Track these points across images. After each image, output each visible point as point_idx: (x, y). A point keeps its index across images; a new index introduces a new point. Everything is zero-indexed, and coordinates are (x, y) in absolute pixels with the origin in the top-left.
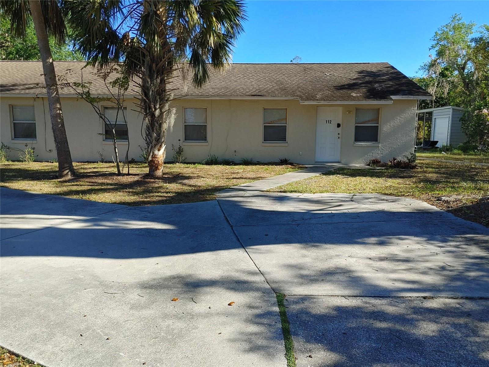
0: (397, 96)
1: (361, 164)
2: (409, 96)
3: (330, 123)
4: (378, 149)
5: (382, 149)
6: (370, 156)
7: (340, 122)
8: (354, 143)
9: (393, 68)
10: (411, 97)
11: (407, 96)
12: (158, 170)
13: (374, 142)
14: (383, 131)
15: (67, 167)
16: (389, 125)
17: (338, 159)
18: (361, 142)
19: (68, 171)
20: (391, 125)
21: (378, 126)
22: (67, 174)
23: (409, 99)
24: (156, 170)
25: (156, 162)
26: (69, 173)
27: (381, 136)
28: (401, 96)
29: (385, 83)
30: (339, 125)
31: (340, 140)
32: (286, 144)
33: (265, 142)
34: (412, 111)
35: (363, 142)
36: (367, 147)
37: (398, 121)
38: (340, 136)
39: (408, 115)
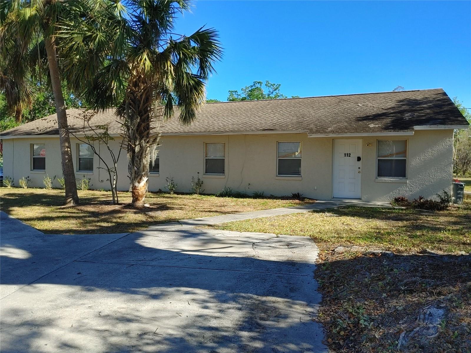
0: (424, 126)
1: (385, 201)
2: (439, 126)
3: (349, 156)
4: (406, 186)
5: (411, 186)
6: (396, 193)
7: (360, 156)
8: (376, 178)
9: (445, 94)
10: (441, 127)
11: (436, 126)
12: (138, 201)
13: (401, 178)
14: (411, 165)
15: (70, 196)
16: (418, 159)
17: (359, 195)
18: (385, 177)
19: (71, 199)
20: (421, 159)
21: (406, 160)
22: (70, 202)
23: (439, 128)
24: (137, 201)
25: (136, 193)
26: (72, 201)
27: (409, 171)
28: (429, 126)
29: (419, 112)
30: (359, 159)
31: (360, 174)
32: (300, 178)
33: (279, 175)
34: (447, 143)
35: (388, 177)
36: (392, 183)
37: (430, 153)
38: (360, 170)
39: (443, 148)
